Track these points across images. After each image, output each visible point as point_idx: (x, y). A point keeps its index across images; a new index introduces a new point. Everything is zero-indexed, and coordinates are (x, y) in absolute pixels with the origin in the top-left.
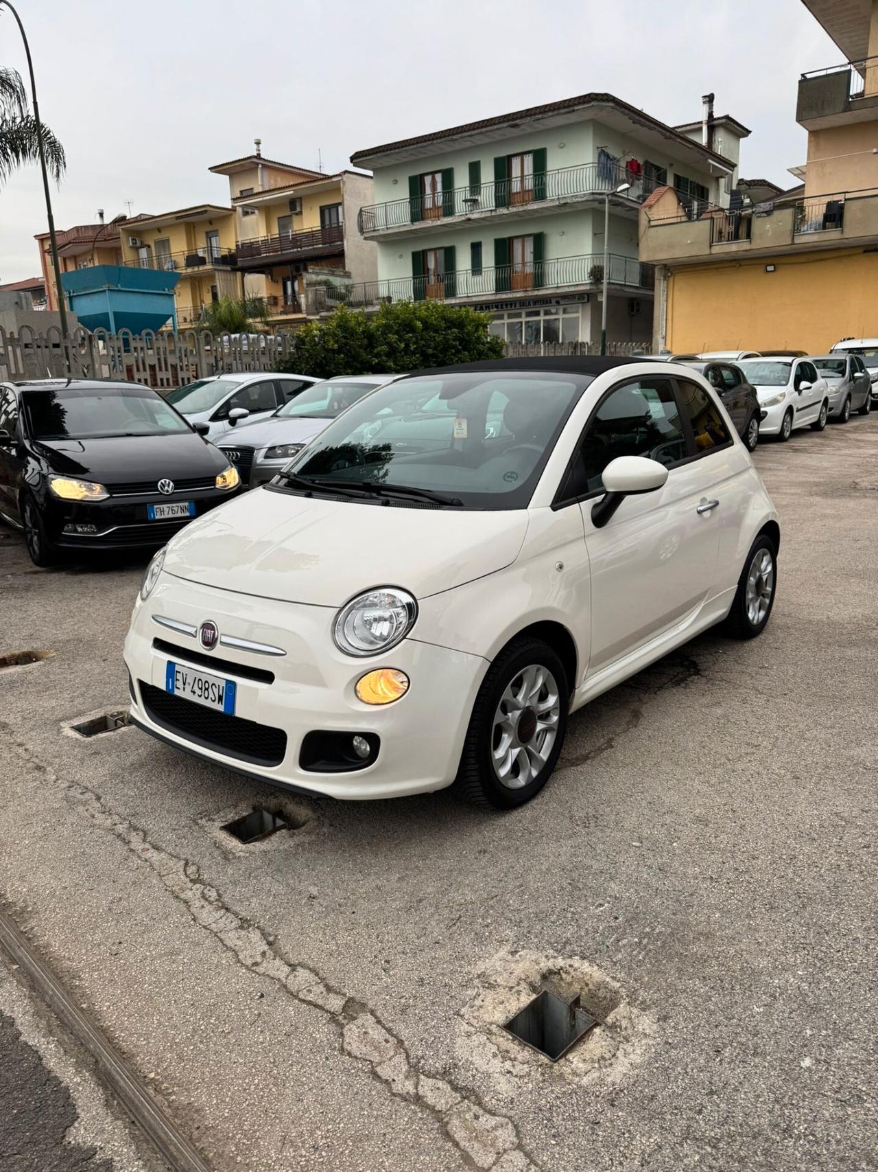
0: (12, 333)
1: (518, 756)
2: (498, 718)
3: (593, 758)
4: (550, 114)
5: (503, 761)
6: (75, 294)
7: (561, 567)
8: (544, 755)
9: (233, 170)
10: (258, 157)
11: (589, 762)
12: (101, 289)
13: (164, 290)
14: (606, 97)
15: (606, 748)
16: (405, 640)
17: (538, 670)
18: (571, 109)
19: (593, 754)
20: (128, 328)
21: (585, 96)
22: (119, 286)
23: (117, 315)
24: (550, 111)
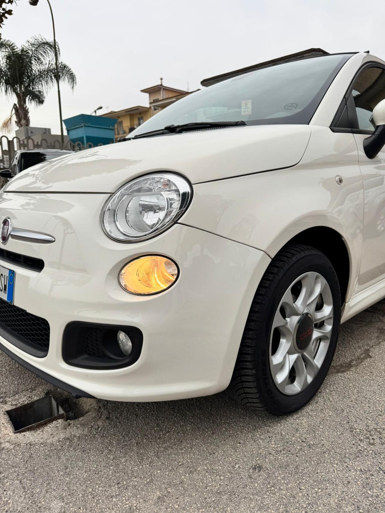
0: (37, 142)
1: (295, 362)
2: (277, 321)
3: (357, 366)
4: (292, 58)
5: (281, 366)
6: (70, 129)
7: (341, 181)
8: (318, 362)
9: (151, 91)
10: (161, 85)
11: (353, 369)
12: (81, 126)
13: (110, 127)
14: (318, 50)
15: (365, 358)
16: (176, 225)
17: (317, 278)
18: (302, 56)
19: (354, 363)
20: (91, 142)
21: (309, 50)
22: (89, 124)
23: (87, 137)
24: (292, 57)
